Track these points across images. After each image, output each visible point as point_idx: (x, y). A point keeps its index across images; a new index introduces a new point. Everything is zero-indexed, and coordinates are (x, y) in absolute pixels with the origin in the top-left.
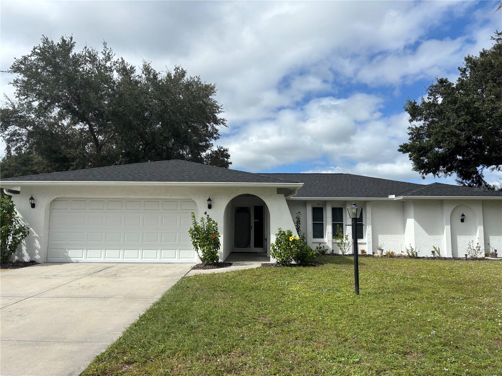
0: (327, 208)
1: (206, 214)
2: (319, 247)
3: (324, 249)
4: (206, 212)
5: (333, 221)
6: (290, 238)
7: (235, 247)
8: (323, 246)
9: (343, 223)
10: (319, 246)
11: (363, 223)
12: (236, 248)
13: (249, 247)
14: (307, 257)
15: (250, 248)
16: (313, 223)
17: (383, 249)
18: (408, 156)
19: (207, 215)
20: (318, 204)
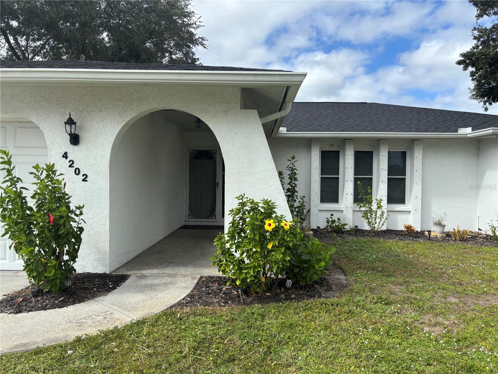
0: (347, 153)
1: (66, 157)
2: (330, 220)
3: (340, 223)
4: (66, 153)
5: (356, 173)
6: (267, 222)
7: (190, 217)
8: (339, 219)
9: (372, 178)
10: (331, 218)
11: (406, 177)
12: (192, 218)
13: (214, 217)
14: (311, 271)
15: (215, 219)
16: (321, 178)
17: (444, 224)
18: (469, 75)
19: (69, 159)
20: (331, 145)
